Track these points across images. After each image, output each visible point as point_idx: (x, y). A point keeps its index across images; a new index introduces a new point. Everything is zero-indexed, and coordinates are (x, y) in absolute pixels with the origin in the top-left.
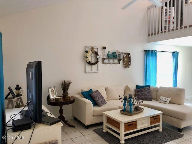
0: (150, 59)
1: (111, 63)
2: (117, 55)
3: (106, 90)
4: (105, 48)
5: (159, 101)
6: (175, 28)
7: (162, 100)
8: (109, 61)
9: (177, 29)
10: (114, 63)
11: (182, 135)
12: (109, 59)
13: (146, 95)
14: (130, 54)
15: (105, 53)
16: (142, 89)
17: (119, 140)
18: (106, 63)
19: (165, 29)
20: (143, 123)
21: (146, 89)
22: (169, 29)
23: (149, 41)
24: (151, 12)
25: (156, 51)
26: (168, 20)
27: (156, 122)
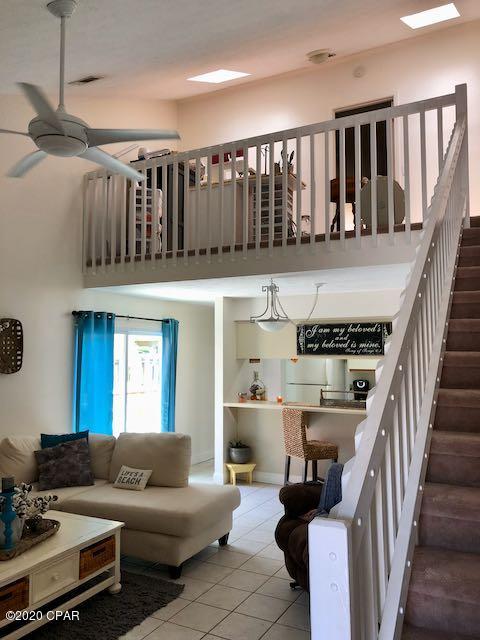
0: (92, 339)
5: (116, 482)
6: (165, 250)
7: (125, 480)
9: (169, 255)
11: (181, 588)
13: (73, 467)
14: (20, 325)
16: (63, 449)
19: (138, 250)
20: (53, 578)
21: (75, 448)
22: (148, 250)
23: (88, 283)
24: (94, 191)
25: (110, 314)
26: (144, 224)
27: (101, 564)
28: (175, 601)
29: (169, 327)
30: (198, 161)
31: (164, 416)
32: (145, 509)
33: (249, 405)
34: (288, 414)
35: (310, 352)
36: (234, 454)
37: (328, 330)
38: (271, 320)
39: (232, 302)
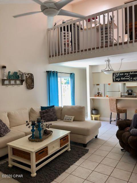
0: (52, 79)
1: (12, 85)
2: (19, 76)
3: (9, 115)
4: (4, 67)
5: (64, 120)
6: (73, 51)
7: (67, 119)
8: (10, 82)
9: (75, 52)
10: (16, 84)
11: (88, 150)
12: (10, 80)
13: (51, 116)
14: (33, 75)
15: (5, 73)
16: (48, 110)
17: (30, 173)
18: (6, 85)
19: (65, 51)
20: (54, 147)
21: (51, 110)
22: (68, 51)
23: (50, 63)
24: (50, 34)
25: (56, 72)
26: (67, 43)
27: (65, 143)
28: (87, 154)
29: (72, 75)
30: (80, 23)
31: (72, 101)
32: (75, 127)
33: (97, 98)
34: (111, 100)
35: (117, 81)
36: (94, 112)
37: (123, 74)
38: (108, 71)
39: (91, 67)
